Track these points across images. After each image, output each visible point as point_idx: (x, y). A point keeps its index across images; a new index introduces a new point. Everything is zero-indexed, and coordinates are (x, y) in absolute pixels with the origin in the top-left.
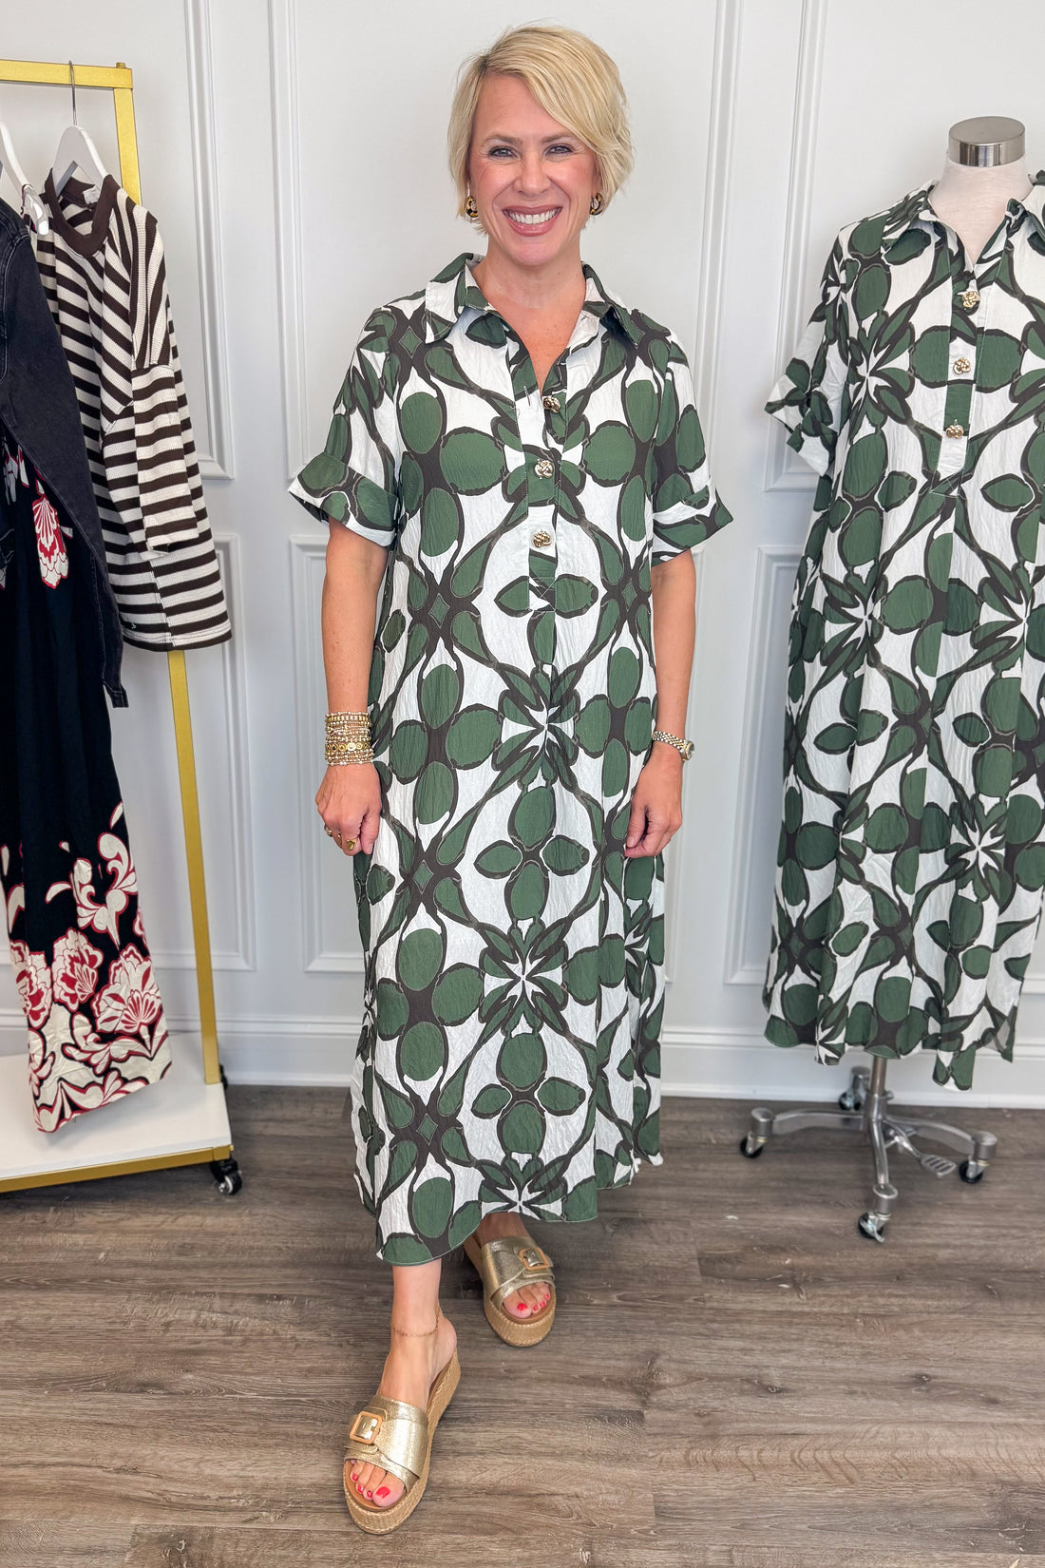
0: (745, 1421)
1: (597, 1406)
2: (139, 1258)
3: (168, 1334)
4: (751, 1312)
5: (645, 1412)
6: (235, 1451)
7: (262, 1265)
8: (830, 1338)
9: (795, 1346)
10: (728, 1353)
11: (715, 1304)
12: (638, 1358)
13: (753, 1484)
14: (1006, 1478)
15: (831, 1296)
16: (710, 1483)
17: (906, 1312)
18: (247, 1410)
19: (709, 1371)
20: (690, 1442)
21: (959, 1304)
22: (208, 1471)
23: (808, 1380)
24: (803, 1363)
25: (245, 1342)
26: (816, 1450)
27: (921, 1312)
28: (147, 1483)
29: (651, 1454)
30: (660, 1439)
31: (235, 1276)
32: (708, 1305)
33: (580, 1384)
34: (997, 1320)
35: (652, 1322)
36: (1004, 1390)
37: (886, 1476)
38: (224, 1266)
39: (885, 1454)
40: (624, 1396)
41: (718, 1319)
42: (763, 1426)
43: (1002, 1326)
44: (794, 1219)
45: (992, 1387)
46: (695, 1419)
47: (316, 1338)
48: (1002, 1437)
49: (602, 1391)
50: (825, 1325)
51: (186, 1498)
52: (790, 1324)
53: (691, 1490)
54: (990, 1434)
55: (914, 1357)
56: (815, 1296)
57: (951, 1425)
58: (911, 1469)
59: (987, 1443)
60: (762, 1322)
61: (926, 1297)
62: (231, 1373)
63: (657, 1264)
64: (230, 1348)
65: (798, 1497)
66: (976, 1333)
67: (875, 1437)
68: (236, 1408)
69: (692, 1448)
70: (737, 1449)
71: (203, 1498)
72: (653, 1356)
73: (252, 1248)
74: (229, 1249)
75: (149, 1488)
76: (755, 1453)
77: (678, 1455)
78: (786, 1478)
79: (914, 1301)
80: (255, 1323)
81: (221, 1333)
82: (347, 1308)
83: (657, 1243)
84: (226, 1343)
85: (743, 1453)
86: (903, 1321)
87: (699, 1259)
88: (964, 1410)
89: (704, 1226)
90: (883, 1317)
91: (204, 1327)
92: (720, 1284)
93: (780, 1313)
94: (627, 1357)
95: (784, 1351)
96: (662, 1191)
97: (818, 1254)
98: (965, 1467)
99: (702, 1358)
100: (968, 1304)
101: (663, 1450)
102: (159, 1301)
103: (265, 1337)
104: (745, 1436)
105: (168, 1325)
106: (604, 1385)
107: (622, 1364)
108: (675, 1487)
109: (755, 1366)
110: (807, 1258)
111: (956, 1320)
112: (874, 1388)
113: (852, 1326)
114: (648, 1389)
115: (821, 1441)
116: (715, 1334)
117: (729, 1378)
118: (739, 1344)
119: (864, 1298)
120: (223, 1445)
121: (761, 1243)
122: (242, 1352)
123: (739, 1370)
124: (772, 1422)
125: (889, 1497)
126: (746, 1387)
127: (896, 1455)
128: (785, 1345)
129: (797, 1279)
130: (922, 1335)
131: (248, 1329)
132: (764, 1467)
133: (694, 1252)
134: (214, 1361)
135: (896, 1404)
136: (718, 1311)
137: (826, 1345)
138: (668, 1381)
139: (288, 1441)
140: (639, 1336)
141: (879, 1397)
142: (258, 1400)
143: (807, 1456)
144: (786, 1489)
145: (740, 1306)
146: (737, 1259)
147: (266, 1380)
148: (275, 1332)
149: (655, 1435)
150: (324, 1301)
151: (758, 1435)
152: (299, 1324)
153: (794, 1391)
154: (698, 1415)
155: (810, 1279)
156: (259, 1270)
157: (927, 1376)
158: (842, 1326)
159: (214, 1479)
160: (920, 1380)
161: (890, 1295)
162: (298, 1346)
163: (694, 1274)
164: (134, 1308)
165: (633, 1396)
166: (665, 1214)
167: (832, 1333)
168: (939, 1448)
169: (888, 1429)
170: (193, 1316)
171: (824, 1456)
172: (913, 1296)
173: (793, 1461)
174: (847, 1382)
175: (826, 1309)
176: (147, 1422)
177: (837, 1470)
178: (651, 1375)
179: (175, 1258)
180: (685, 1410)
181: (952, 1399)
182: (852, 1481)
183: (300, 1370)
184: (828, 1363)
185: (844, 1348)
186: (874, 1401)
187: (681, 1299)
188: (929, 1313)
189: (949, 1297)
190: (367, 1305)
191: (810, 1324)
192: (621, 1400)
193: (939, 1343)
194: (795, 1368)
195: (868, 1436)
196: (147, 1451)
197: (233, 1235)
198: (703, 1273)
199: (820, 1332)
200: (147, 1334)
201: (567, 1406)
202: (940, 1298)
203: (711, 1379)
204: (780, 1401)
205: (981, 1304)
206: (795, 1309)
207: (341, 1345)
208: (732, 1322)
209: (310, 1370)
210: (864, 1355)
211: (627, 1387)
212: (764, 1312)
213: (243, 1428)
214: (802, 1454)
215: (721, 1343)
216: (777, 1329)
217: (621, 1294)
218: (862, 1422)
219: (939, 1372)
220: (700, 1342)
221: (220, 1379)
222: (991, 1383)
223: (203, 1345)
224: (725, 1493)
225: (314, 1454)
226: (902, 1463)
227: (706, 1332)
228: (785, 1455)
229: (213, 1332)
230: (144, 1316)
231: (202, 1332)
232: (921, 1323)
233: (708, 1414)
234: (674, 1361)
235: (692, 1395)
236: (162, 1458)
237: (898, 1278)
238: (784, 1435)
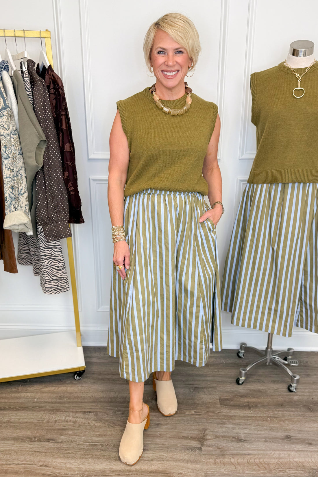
0: (233, 450)
1: (187, 446)
2: (47, 400)
3: (56, 424)
4: (235, 416)
5: (202, 447)
6: (76, 460)
7: (85, 402)
8: (260, 424)
9: (249, 427)
10: (229, 429)
11: (224, 414)
12: (200, 431)
13: (235, 470)
14: (314, 468)
15: (260, 411)
16: (222, 469)
17: (284, 416)
18: (80, 447)
19: (222, 435)
20: (216, 457)
21: (300, 413)
22: (68, 466)
23: (253, 437)
24: (251, 432)
25: (79, 426)
26: (255, 459)
27: (288, 416)
28: (50, 470)
29: (204, 460)
30: (206, 456)
31: (76, 406)
32: (222, 414)
33: (182, 439)
34: (312, 418)
35: (205, 419)
36: (314, 440)
37: (276, 467)
38: (73, 402)
39: (276, 460)
40: (196, 443)
41: (225, 418)
42: (239, 452)
43: (314, 420)
44: (250, 387)
45: (310, 439)
46: (218, 450)
47: (101, 425)
48: (313, 455)
49: (189, 441)
50: (258, 420)
51: (62, 474)
52: (248, 420)
53: (216, 472)
54: (309, 454)
55: (286, 430)
56: (255, 411)
57: (297, 451)
58: (284, 465)
59: (308, 457)
60: (239, 419)
61: (290, 411)
62: (75, 436)
63: (206, 401)
64: (74, 428)
65: (249, 474)
66: (305, 422)
67: (273, 455)
68: (76, 447)
69: (217, 459)
70: (230, 459)
71: (67, 474)
72: (205, 430)
73: (82, 397)
74: (75, 397)
75: (51, 471)
76: (236, 460)
77: (212, 461)
78: (246, 468)
79: (286, 412)
80: (83, 420)
81: (72, 423)
82: (111, 415)
83: (206, 395)
84: (73, 426)
85: (232, 460)
86: (283, 419)
87: (219, 400)
88: (301, 447)
89: (221, 389)
90: (276, 417)
91: (67, 422)
92: (226, 407)
93: (244, 417)
94: (197, 430)
95: (245, 428)
96: (208, 378)
97: (256, 398)
98: (301, 464)
99: (220, 431)
100: (303, 413)
101: (208, 459)
102: (53, 414)
103: (86, 425)
104: (233, 455)
105: (56, 421)
106: (190, 439)
107: (195, 432)
108: (211, 470)
109: (236, 433)
110: (253, 399)
111: (299, 418)
112: (274, 440)
113: (267, 420)
114: (203, 440)
115: (257, 456)
116: (224, 423)
117: (228, 437)
118: (232, 426)
119: (271, 411)
120: (73, 458)
121: (239, 395)
122: (79, 429)
123: (232, 434)
124: (241, 450)
125: (277, 473)
126: (234, 439)
127: (280, 461)
128: (246, 427)
129: (250, 406)
130: (288, 423)
131: (81, 422)
132: (239, 464)
133: (218, 398)
134: (70, 432)
135: (280, 445)
136: (225, 416)
137: (259, 426)
138: (209, 438)
139: (93, 457)
140: (200, 424)
141: (275, 443)
142: (83, 444)
143: (252, 461)
144: (245, 471)
145: (232, 414)
146: (231, 399)
147: (86, 438)
148: (89, 423)
149: (205, 454)
150: (103, 413)
151: (237, 454)
152: (96, 420)
153: (248, 441)
154: (219, 448)
155: (254, 406)
156: (84, 404)
157: (290, 436)
158: (264, 420)
159: (70, 468)
160: (288, 437)
161: (279, 411)
162: (96, 427)
163: (218, 404)
164: (46, 416)
165: (198, 442)
166: (209, 385)
167: (260, 423)
168: (293, 459)
169: (277, 452)
170: (64, 418)
171: (257, 461)
172: (286, 411)
173: (248, 462)
174: (265, 438)
175: (258, 415)
176: (49, 451)
177: (261, 465)
178: (204, 436)
179: (58, 400)
180: (215, 447)
181: (297, 443)
182: (266, 469)
183: (96, 435)
184: (259, 432)
185: (264, 427)
186: (273, 444)
187: (214, 412)
188: (291, 416)
189: (297, 411)
190: (117, 414)
191: (254, 420)
192: (195, 444)
193: (294, 425)
194: (249, 434)
195: (271, 455)
196: (50, 460)
197: (76, 393)
198: (221, 404)
199: (257, 422)
200: (50, 424)
201: (178, 446)
202: (294, 412)
203: (223, 437)
204: (244, 444)
205: (307, 414)
206: (249, 415)
207: (109, 427)
208: (230, 419)
209: (99, 435)
210: (270, 429)
211: (197, 440)
212: (239, 416)
213: (79, 453)
214: (251, 460)
215: (226, 426)
216: (243, 421)
217: (195, 411)
218: (270, 450)
219: (294, 435)
220: (219, 426)
221: (72, 438)
222: (310, 438)
223: (67, 427)
224: (227, 472)
225: (100, 460)
226: (281, 463)
227: (221, 422)
228: (245, 461)
229: (69, 423)
230: (49, 418)
231: (66, 423)
232: (288, 419)
233: (222, 448)
234: (211, 431)
235: (217, 442)
236: (54, 462)
237: (281, 405)
238: (245, 454)
